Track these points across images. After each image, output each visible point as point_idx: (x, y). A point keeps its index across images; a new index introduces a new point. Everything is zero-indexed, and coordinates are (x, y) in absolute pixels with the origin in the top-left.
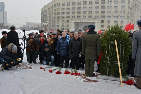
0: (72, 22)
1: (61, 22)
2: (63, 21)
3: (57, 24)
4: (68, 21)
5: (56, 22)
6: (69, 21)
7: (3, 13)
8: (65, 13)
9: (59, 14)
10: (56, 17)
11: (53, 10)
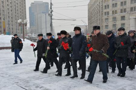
0: (131, 17)
1: (111, 19)
3: (104, 24)
4: (123, 18)
5: (104, 20)
6: (124, 16)
7: (46, 14)
8: (118, 4)
9: (108, 8)
10: (104, 14)
11: (99, 3)
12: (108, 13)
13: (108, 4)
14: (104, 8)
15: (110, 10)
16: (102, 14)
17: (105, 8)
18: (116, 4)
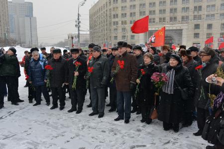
1: (120, 30)
2: (124, 29)
3: (113, 35)
5: (113, 31)
7: (30, 19)
8: (127, 15)
9: (117, 17)
10: (112, 23)
11: (107, 10)
12: (117, 23)
13: (117, 13)
14: (112, 17)
15: (119, 20)
16: (110, 23)
17: (114, 17)
18: (125, 14)
